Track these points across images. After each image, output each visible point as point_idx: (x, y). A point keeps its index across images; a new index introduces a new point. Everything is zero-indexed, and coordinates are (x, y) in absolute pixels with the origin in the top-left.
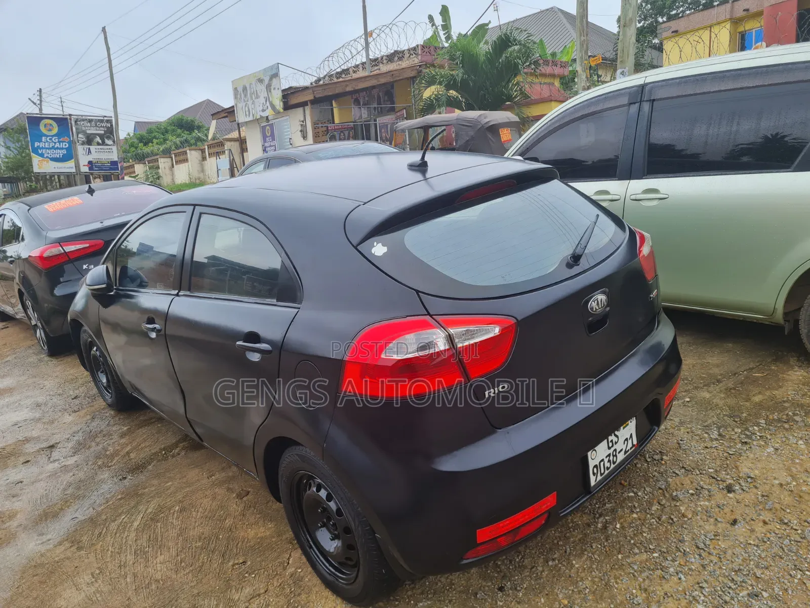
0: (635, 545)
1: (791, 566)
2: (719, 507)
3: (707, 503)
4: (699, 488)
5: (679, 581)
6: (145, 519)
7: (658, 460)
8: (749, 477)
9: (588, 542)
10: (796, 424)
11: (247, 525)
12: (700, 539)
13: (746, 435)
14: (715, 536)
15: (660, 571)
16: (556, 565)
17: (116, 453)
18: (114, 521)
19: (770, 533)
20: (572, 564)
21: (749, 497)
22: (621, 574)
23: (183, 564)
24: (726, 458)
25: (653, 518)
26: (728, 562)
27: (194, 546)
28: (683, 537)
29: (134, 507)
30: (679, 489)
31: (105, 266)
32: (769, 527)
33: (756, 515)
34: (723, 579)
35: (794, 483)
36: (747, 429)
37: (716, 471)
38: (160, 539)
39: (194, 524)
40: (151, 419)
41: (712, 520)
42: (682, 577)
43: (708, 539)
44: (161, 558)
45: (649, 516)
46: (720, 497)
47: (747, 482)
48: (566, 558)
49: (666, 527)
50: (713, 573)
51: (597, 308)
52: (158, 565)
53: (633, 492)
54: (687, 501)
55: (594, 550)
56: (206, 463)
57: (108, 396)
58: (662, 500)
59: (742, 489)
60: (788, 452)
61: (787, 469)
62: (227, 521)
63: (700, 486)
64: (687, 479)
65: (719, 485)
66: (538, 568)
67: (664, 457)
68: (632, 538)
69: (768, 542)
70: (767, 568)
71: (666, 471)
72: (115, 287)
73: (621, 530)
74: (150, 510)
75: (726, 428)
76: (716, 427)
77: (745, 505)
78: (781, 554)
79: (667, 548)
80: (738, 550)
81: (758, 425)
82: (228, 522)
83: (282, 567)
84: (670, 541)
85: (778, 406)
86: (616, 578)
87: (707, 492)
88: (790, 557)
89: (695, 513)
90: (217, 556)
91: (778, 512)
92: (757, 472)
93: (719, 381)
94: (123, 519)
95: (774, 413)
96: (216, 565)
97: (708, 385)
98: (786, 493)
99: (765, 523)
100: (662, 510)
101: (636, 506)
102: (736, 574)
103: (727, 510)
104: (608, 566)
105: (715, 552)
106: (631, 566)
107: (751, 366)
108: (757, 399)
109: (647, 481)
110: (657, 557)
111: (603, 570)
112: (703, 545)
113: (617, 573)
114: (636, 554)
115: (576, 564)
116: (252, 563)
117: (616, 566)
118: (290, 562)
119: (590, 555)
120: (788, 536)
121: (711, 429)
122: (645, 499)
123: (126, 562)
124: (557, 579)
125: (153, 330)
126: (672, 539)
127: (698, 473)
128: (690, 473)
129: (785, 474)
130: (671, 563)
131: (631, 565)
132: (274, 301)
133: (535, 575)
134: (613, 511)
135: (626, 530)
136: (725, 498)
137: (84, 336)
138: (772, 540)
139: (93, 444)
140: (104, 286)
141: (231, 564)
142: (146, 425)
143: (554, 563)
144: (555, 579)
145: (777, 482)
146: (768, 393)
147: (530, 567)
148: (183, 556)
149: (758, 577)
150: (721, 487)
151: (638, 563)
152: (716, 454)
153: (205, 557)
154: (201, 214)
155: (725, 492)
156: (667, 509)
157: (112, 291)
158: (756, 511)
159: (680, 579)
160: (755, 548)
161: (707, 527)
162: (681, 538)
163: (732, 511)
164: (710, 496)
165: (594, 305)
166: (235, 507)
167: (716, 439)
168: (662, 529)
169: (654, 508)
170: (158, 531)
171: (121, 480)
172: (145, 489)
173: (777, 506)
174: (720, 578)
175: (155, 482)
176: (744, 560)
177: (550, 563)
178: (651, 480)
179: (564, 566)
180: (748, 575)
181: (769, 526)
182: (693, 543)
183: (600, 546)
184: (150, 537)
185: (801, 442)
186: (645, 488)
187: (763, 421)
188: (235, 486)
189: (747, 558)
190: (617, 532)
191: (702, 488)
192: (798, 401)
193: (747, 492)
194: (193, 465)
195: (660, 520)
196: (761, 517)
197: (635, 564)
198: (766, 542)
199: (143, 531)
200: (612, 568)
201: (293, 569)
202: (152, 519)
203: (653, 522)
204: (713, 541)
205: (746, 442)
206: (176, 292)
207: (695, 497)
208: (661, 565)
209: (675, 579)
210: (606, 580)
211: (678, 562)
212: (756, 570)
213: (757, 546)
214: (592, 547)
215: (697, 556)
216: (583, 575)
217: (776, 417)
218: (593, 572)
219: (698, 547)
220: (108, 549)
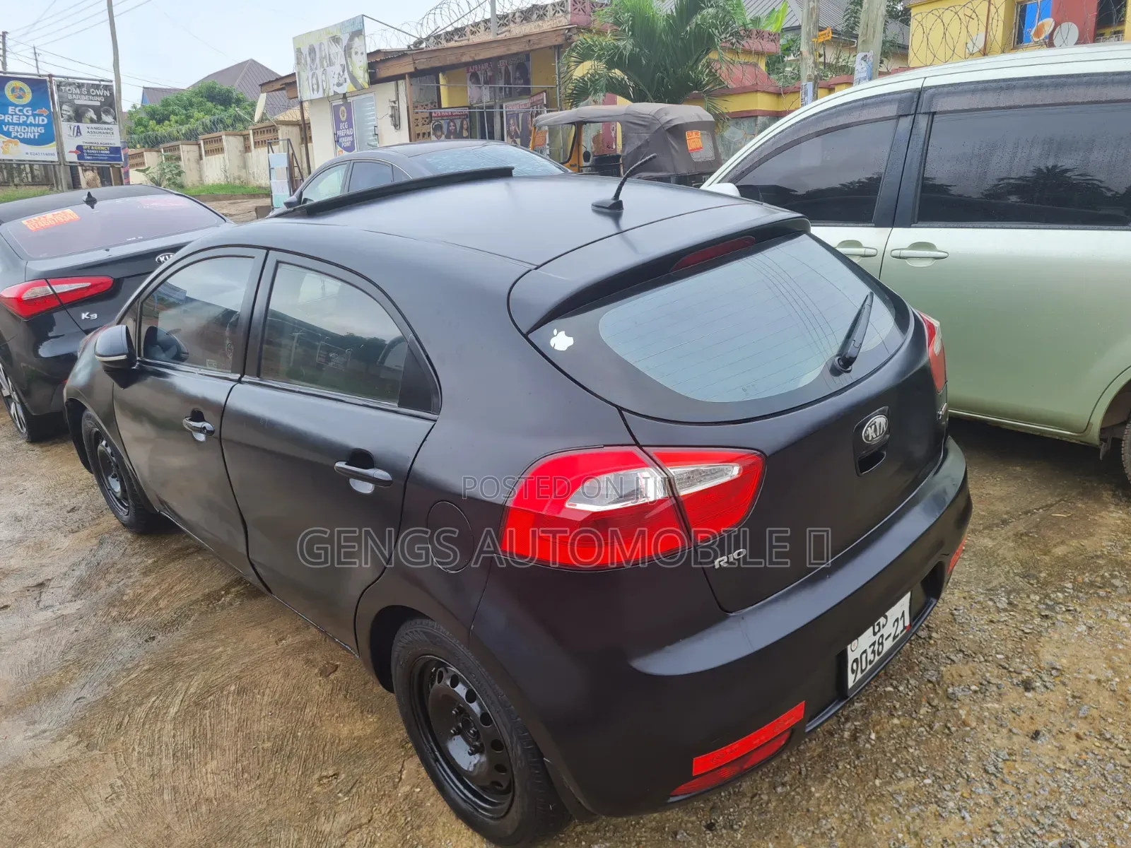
0: (899, 766)
1: (1117, 803)
2: (1013, 712)
3: (997, 706)
4: (985, 683)
5: (963, 822)
6: (186, 703)
7: (924, 638)
8: (1053, 668)
9: (831, 759)
10: (1115, 591)
11: (337, 718)
12: (990, 759)
13: (1047, 604)
14: (1010, 754)
15: (935, 806)
16: (788, 793)
17: (137, 599)
18: (140, 705)
19: (1087, 753)
20: (811, 791)
21: (1055, 698)
22: (880, 809)
23: (246, 775)
24: (1021, 639)
25: (922, 726)
26: (1030, 795)
27: (261, 747)
28: (965, 756)
29: (168, 684)
30: (957, 684)
31: (124, 327)
32: (1085, 743)
33: (1065, 725)
34: (1024, 820)
35: (1117, 680)
36: (1047, 596)
37: (1007, 657)
38: (209, 735)
39: (258, 713)
40: (188, 548)
41: (1004, 731)
42: (967, 815)
43: (1000, 760)
44: (212, 765)
45: (915, 722)
46: (1014, 697)
47: (1052, 675)
48: (801, 781)
49: (941, 740)
50: (1009, 811)
51: (875, 436)
52: (209, 775)
53: (892, 684)
54: (968, 701)
55: (840, 772)
56: (272, 620)
57: (123, 513)
58: (933, 699)
59: (1046, 687)
60: (1106, 632)
61: (1106, 658)
62: (307, 710)
63: (985, 680)
64: (967, 668)
65: (1012, 678)
66: (762, 796)
67: (934, 635)
68: (893, 755)
69: (1085, 767)
70: (1085, 806)
71: (937, 655)
72: (138, 358)
73: (878, 743)
74: (192, 690)
75: (1019, 594)
76: (1004, 591)
77: (1050, 710)
78: (1103, 785)
79: (943, 772)
80: (1042, 778)
81: (1063, 590)
82: (310, 712)
83: (391, 784)
84: (947, 762)
85: (1089, 562)
86: (873, 815)
87: (995, 688)
88: (1116, 791)
89: (981, 720)
90: (295, 763)
91: (1097, 722)
92: (1064, 661)
93: (1005, 522)
94: (154, 702)
95: (1084, 574)
96: (294, 779)
97: (989, 527)
98: (1107, 694)
99: (1078, 737)
100: (934, 714)
101: (897, 706)
102: (1042, 814)
103: (1024, 716)
104: (861, 796)
105: (1010, 779)
106: (894, 798)
107: (1049, 502)
108: (1059, 551)
109: (910, 669)
110: (930, 785)
111: (854, 803)
112: (993, 768)
113: (874, 808)
114: (900, 779)
115: (817, 792)
116: (348, 776)
117: (873, 798)
118: (403, 777)
119: (835, 779)
120: (1111, 758)
121: (998, 595)
122: (910, 697)
123: (160, 770)
124: (790, 815)
125: (202, 430)
126: (950, 758)
127: (982, 659)
128: (971, 659)
129: (1104, 665)
130: (950, 794)
131: (894, 796)
132: (394, 405)
133: (757, 807)
134: (865, 713)
135: (884, 744)
136: (1020, 698)
137: (86, 425)
138: (1090, 764)
139: (103, 583)
140: (123, 357)
141: (316, 776)
142: (179, 558)
143: (785, 789)
144: (787, 814)
145: (1093, 677)
146: (1074, 543)
147: (750, 795)
148: (245, 763)
149: (1073, 819)
150: (1015, 681)
151: (904, 793)
152: (1006, 632)
153: (279, 766)
154: (278, 262)
155: (1021, 689)
156: (941, 713)
157: (134, 365)
158: (1066, 720)
159: (963, 818)
160: (1067, 775)
161: (998, 742)
162: (962, 757)
163: (1032, 718)
164: (1000, 695)
165: (871, 432)
166: (318, 688)
167: (1005, 610)
168: (935, 742)
169: (923, 711)
170: (206, 722)
171: (146, 641)
172: (183, 656)
173: (1095, 713)
174: (1020, 818)
175: (199, 645)
176: (1052, 792)
177: (779, 790)
178: (916, 668)
179: (798, 794)
180: (1059, 815)
181: (1085, 742)
182: (979, 764)
183: (848, 767)
184: (194, 732)
185: (1123, 618)
186: (908, 680)
187: (1070, 585)
188: (317, 656)
189: (1055, 789)
190: (873, 746)
191: (989, 682)
192: (1117, 556)
193: (1052, 690)
194: (251, 622)
195: (931, 729)
196: (1073, 728)
197: (900, 794)
198: (1081, 766)
199: (184, 721)
200: (867, 800)
201: (408, 788)
202: (197, 704)
203: (922, 732)
204: (1008, 763)
205: (1046, 616)
206: (237, 376)
207: (980, 695)
208: (936, 797)
209: (957, 818)
210: (860, 818)
211: (960, 793)
212: (1069, 808)
213: (1069, 772)
214: (837, 767)
215: (986, 786)
216: (826, 809)
217: (1087, 580)
218: (841, 806)
219: (986, 771)
220: (134, 749)
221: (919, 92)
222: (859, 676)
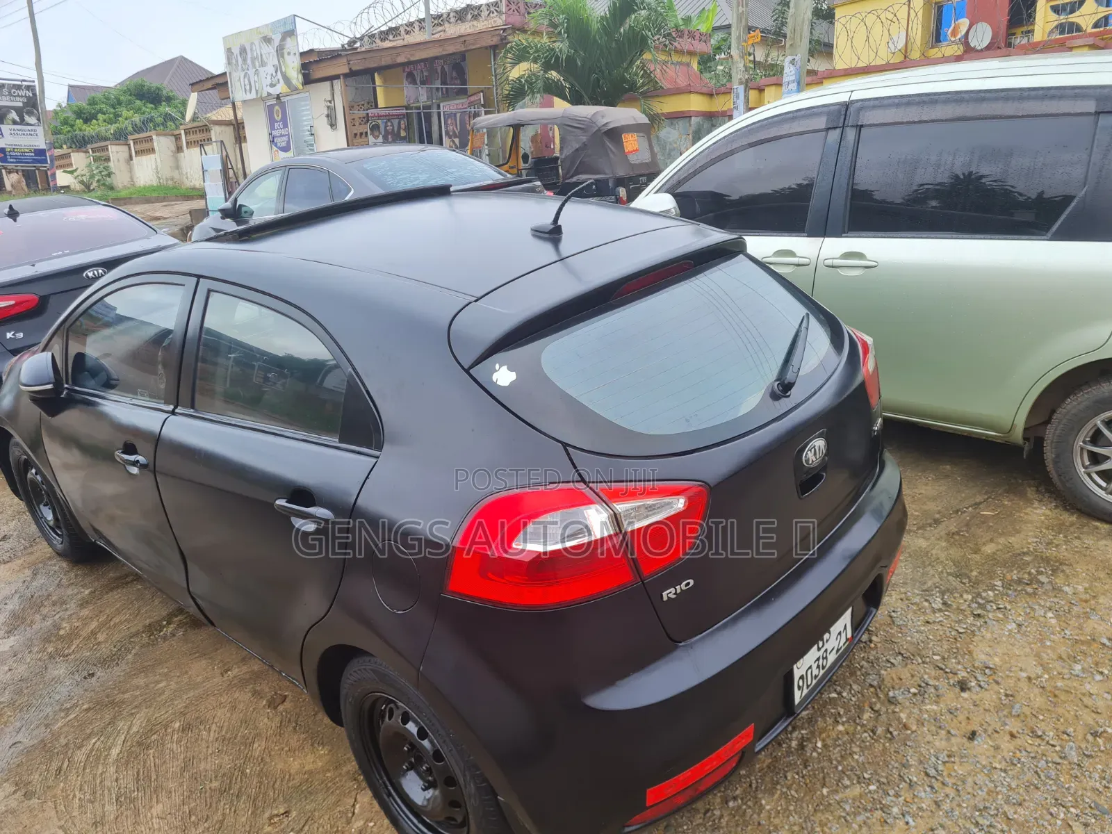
0: (844, 773)
1: (1051, 800)
2: (951, 713)
3: (935, 707)
4: (923, 685)
5: (907, 827)
6: (129, 744)
7: (865, 642)
8: (987, 668)
9: (780, 769)
10: (1042, 587)
11: (287, 752)
12: (930, 762)
13: (978, 603)
14: (949, 756)
15: (880, 812)
16: (739, 807)
17: (73, 634)
18: (80, 748)
19: (1020, 751)
20: (761, 805)
21: (989, 697)
22: (828, 819)
23: (193, 818)
24: (955, 639)
25: (865, 732)
26: (969, 796)
27: (208, 787)
28: (907, 760)
29: (109, 724)
30: (897, 687)
31: (50, 354)
32: (1018, 742)
33: (999, 724)
34: (964, 822)
35: (1046, 676)
36: (979, 595)
37: (943, 658)
38: (154, 777)
39: (205, 750)
40: (127, 576)
41: (943, 732)
42: (911, 821)
43: (940, 762)
44: (158, 809)
45: (859, 728)
46: (951, 697)
47: (985, 674)
48: (752, 794)
49: (884, 745)
50: (950, 814)
51: (814, 459)
52: (154, 820)
53: (835, 690)
54: (908, 704)
55: (789, 783)
56: (217, 649)
57: (57, 541)
58: (875, 703)
59: (980, 686)
60: (1035, 629)
61: (1035, 656)
62: (256, 745)
63: (924, 682)
64: (906, 670)
65: (948, 679)
66: (715, 812)
67: (874, 638)
68: (839, 762)
69: (1019, 765)
70: (1020, 805)
71: (877, 659)
72: (66, 386)
73: (825, 750)
74: (135, 729)
75: (952, 594)
76: (939, 592)
77: (985, 710)
78: (1036, 782)
79: (887, 778)
80: (980, 779)
81: (993, 588)
82: (258, 747)
83: (344, 820)
84: (890, 767)
85: (1015, 559)
86: (822, 825)
87: (933, 690)
88: (1048, 787)
89: (921, 723)
90: (244, 803)
91: (1029, 719)
92: (997, 659)
93: (937, 522)
94: (94, 744)
95: (1012, 571)
96: (244, 819)
97: (922, 527)
98: (1037, 691)
99: (1012, 736)
100: (876, 719)
101: (841, 713)
102: (981, 815)
103: (961, 717)
104: (810, 806)
105: (950, 781)
106: (841, 807)
107: (978, 500)
108: (989, 549)
109: (853, 674)
110: (875, 791)
111: (804, 813)
112: (934, 771)
113: (822, 818)
114: (846, 787)
115: (767, 804)
116: (300, 814)
117: (821, 807)
118: (356, 811)
119: (785, 790)
120: (1043, 755)
121: (933, 595)
122: (853, 703)
123: (104, 816)
124: (742, 829)
125: (135, 463)
126: (893, 762)
127: (920, 661)
128: (909, 661)
129: (1034, 663)
130: (894, 799)
131: (841, 804)
132: (335, 441)
133: (710, 823)
134: (811, 720)
135: (830, 751)
136: (957, 698)
137: (14, 454)
138: (1024, 762)
139: (37, 617)
140: (49, 387)
141: (267, 815)
142: (117, 587)
143: (736, 804)
144: (739, 829)
145: (1024, 675)
146: (1002, 540)
147: (703, 811)
148: (192, 805)
149: (1009, 819)
150: (951, 682)
151: (850, 801)
152: (941, 633)
153: (227, 806)
154: (209, 291)
155: (957, 689)
156: (883, 718)
157: (62, 393)
158: (1000, 718)
159: (907, 823)
160: (1003, 774)
161: (937, 743)
162: (905, 761)
163: (968, 718)
164: (938, 696)
165: (810, 455)
166: (267, 721)
167: (940, 610)
168: (878, 748)
169: (866, 716)
170: (150, 762)
171: (85, 678)
172: (124, 693)
173: (1027, 711)
174: (960, 820)
175: (141, 681)
176: (989, 792)
177: (731, 804)
178: (859, 673)
179: (750, 807)
180: (997, 815)
181: (1018, 740)
182: (921, 767)
183: (797, 777)
184: (138, 773)
185: (1050, 614)
186: (851, 685)
187: (999, 583)
188: (265, 687)
189: (992, 789)
190: (819, 754)
191: (927, 684)
192: (1042, 552)
193: (986, 690)
194: (195, 653)
195: (874, 734)
196: (1007, 727)
197: (847, 802)
198: (1016, 765)
199: (127, 763)
200: (815, 810)
201: (362, 823)
202: (140, 744)
203: (866, 738)
204: (947, 765)
205: (979, 615)
206: (171, 408)
207: (919, 697)
208: (881, 803)
209: (901, 823)
210: (809, 829)
211: (903, 798)
212: (1006, 808)
213: (1005, 771)
214: (786, 777)
215: (928, 789)
216: (777, 821)
217: (1015, 577)
218: (791, 817)
219: (927, 774)
220: (74, 796)
221: (847, 106)
222: (805, 691)
